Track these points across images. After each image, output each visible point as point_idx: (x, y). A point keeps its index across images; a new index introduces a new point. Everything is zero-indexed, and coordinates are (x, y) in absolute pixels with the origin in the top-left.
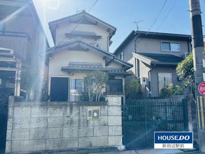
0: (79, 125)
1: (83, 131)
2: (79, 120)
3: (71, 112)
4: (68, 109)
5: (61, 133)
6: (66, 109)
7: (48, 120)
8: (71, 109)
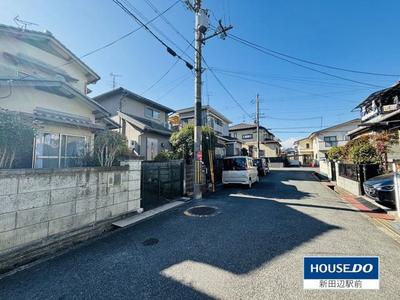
0: (98, 195)
1: (102, 201)
2: (98, 189)
3: (87, 181)
4: (84, 176)
5: (73, 209)
6: (80, 176)
7: (53, 195)
8: (88, 176)
